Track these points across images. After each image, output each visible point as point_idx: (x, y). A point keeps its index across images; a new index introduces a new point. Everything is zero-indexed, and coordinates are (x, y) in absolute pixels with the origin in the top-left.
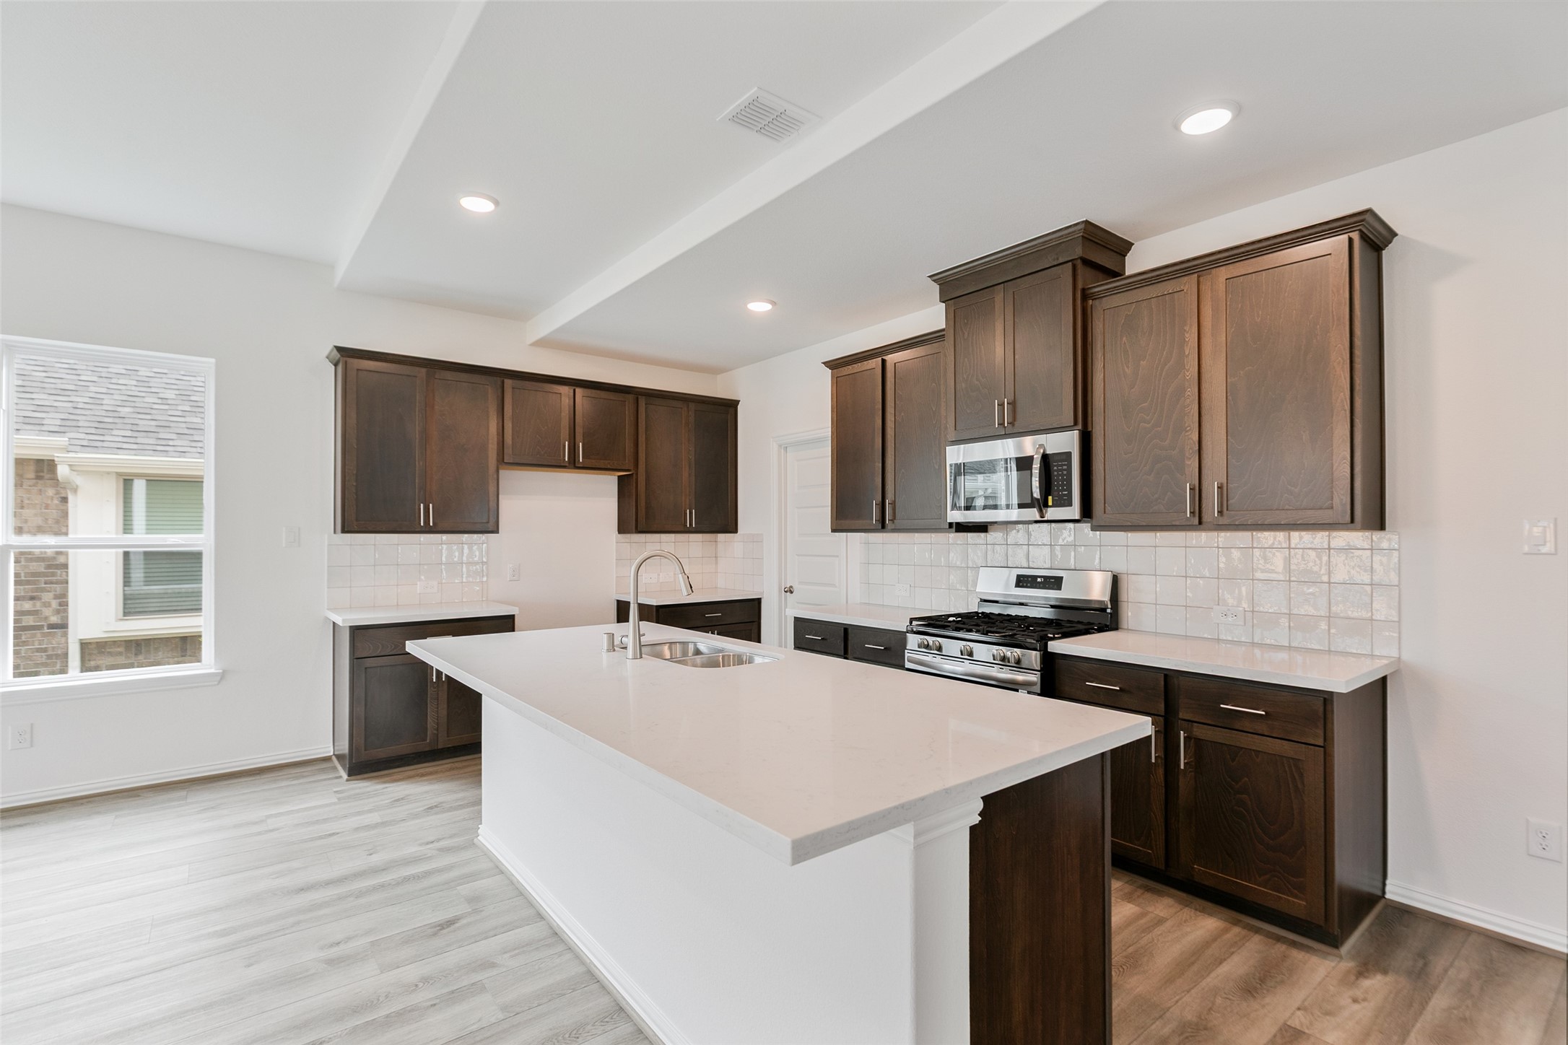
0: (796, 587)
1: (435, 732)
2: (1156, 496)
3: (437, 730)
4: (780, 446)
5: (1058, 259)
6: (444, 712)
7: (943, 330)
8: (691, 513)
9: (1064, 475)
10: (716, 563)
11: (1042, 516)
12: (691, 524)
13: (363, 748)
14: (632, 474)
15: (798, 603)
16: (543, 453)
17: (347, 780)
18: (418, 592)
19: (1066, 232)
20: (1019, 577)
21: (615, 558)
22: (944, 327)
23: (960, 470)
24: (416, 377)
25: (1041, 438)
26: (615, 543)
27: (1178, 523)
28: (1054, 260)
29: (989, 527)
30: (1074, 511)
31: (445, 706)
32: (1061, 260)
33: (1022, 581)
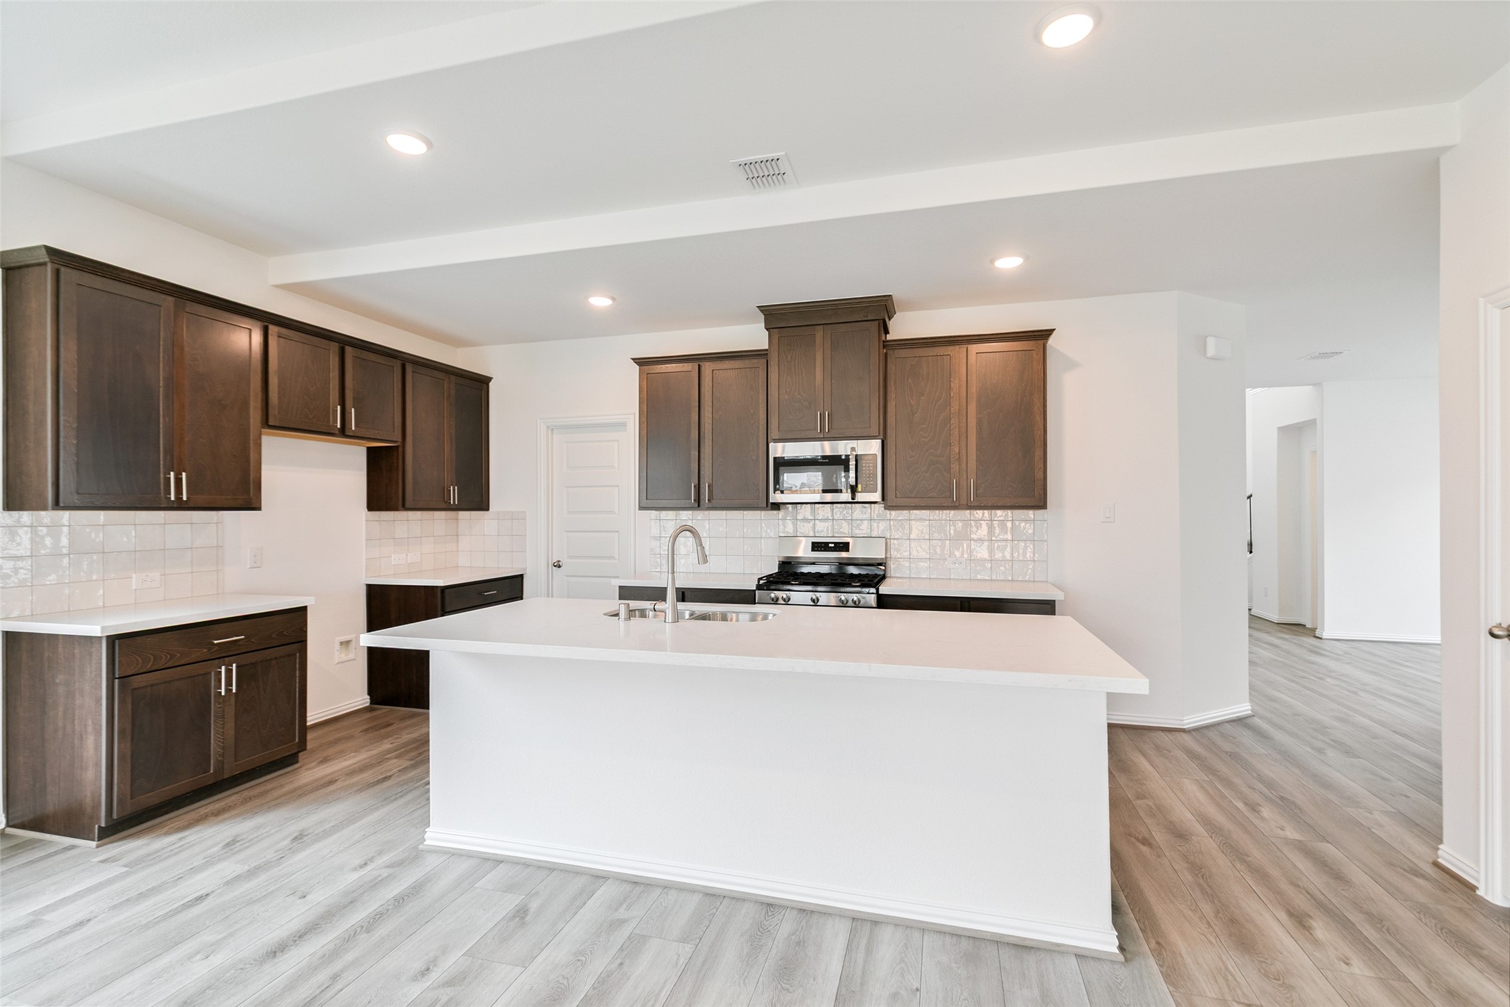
0: (564, 562)
1: (221, 758)
2: (932, 486)
3: (223, 757)
4: (548, 427)
5: (867, 316)
6: (231, 732)
7: (767, 350)
8: (454, 490)
9: (869, 470)
10: (457, 542)
11: (853, 499)
12: (454, 502)
13: (129, 797)
14: (397, 447)
15: (567, 576)
16: (311, 416)
17: (98, 846)
18: (134, 588)
19: (876, 299)
20: (813, 543)
21: (364, 538)
22: (767, 348)
23: (781, 464)
24: (160, 306)
25: (853, 443)
26: (364, 522)
27: (946, 505)
28: (864, 317)
29: (781, 506)
30: (876, 496)
31: (233, 724)
32: (869, 318)
33: (817, 547)
